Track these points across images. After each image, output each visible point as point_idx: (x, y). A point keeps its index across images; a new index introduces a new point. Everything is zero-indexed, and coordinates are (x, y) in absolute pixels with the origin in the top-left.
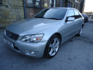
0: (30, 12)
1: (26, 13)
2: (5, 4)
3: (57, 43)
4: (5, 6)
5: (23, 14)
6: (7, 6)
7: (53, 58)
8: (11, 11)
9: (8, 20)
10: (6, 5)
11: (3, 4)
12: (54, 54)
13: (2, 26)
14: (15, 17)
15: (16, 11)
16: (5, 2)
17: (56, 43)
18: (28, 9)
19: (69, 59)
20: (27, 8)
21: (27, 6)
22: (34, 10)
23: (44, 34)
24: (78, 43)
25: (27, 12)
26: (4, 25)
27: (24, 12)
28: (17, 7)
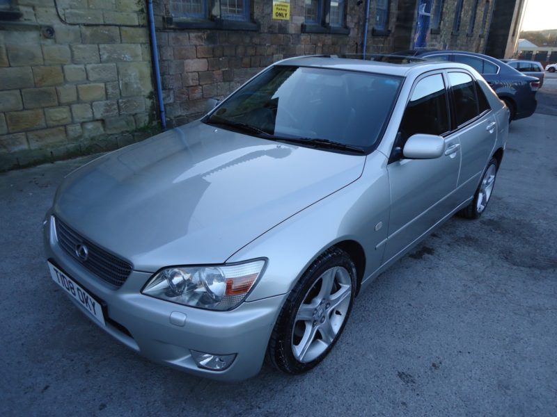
0: (184, 58)
1: (161, 60)
2: (34, 21)
3: (339, 288)
4: (37, 28)
5: (147, 71)
6: (49, 32)
7: (316, 370)
8: (73, 61)
9: (60, 114)
10: (43, 21)
11: (22, 21)
12: (322, 347)
13: (23, 151)
14: (97, 90)
15: (105, 57)
16: (34, 8)
17: (337, 287)
18: (172, 35)
19: (400, 375)
20: (164, 29)
21: (168, 21)
22: (210, 39)
23: (265, 259)
24: (460, 268)
25: (168, 53)
26: (34, 145)
27: (148, 58)
28: (105, 31)
